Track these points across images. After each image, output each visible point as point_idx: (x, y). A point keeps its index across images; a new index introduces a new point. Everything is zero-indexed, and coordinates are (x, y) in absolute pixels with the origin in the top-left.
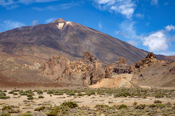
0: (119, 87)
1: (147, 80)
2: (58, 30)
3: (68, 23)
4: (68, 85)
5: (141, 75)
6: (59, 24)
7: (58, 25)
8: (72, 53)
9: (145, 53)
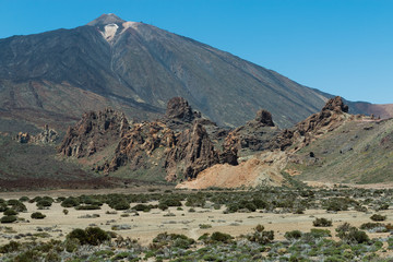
0: (254, 186)
1: (325, 165)
2: (104, 43)
3: (127, 25)
4: (127, 182)
5: (312, 155)
6: (106, 28)
7: (103, 30)
8: (139, 100)
9: (321, 97)
